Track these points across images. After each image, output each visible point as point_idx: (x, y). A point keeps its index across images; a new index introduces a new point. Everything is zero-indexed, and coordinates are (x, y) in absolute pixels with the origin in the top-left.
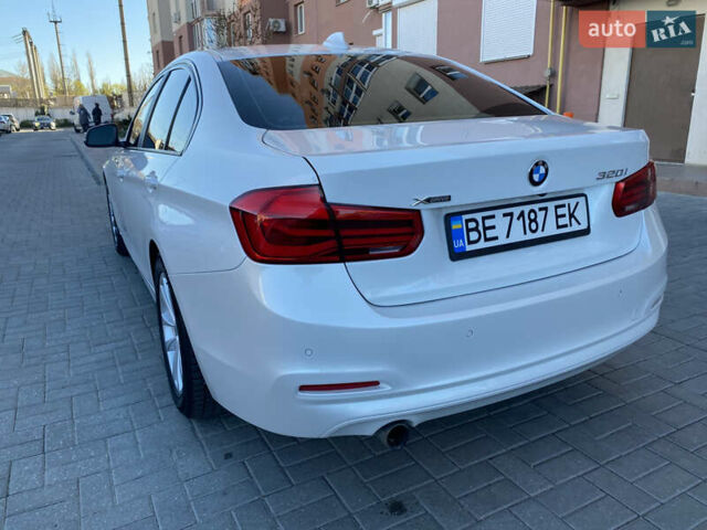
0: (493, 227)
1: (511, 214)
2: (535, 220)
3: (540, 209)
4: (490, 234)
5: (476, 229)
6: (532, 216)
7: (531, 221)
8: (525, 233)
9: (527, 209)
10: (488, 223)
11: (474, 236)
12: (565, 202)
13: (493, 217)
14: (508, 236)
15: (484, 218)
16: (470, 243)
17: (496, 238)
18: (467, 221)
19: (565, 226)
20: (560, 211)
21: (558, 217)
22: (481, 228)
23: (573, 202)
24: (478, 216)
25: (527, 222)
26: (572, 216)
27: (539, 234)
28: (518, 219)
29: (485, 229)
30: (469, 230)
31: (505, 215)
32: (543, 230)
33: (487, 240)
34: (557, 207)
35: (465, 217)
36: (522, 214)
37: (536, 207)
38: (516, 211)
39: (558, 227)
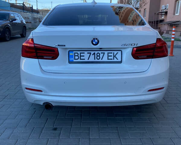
0: (84, 56)
1: (90, 53)
2: (99, 56)
3: (101, 53)
4: (82, 58)
5: (78, 56)
6: (98, 55)
7: (97, 56)
8: (95, 59)
9: (96, 52)
10: (82, 55)
11: (77, 57)
12: (113, 52)
13: (84, 53)
14: (88, 59)
15: (80, 53)
16: (75, 59)
17: (84, 59)
18: (75, 53)
19: (112, 59)
20: (109, 55)
21: (108, 56)
22: (79, 56)
23: (115, 52)
24: (79, 52)
25: (96, 56)
26: (114, 56)
27: (100, 60)
28: (93, 55)
29: (81, 56)
30: (75, 56)
31: (88, 53)
32: (102, 59)
33: (81, 59)
34: (108, 53)
35: (74, 52)
36: (94, 54)
37: (100, 52)
38: (92, 53)
39: (108, 59)
